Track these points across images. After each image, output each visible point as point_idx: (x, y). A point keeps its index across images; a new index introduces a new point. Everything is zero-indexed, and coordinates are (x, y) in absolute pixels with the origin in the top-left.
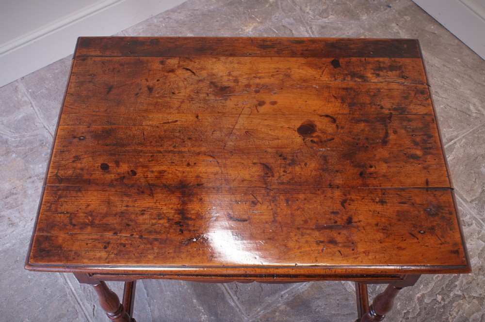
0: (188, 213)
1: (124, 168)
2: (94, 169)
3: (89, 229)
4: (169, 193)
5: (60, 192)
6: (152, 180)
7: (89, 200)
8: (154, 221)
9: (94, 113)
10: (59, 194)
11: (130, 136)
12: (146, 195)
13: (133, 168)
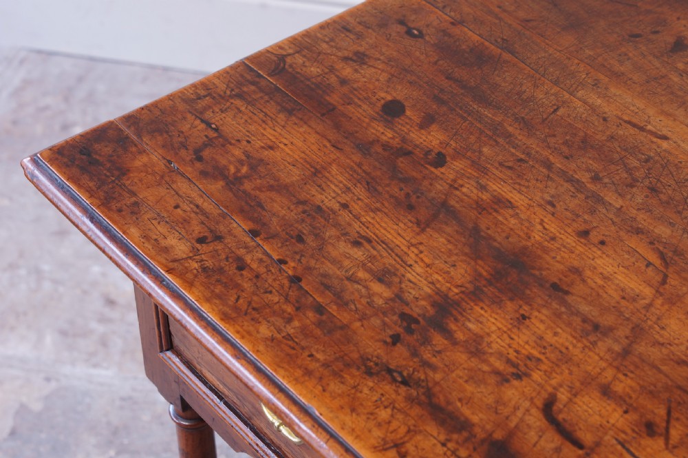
0: (456, 320)
1: (433, 138)
2: (367, 99)
3: (217, 186)
4: (467, 250)
5: (253, 88)
6: (462, 200)
7: (286, 142)
8: (361, 274)
9: (497, 10)
10: (245, 89)
11: (519, 94)
12: (410, 217)
13: (449, 151)
